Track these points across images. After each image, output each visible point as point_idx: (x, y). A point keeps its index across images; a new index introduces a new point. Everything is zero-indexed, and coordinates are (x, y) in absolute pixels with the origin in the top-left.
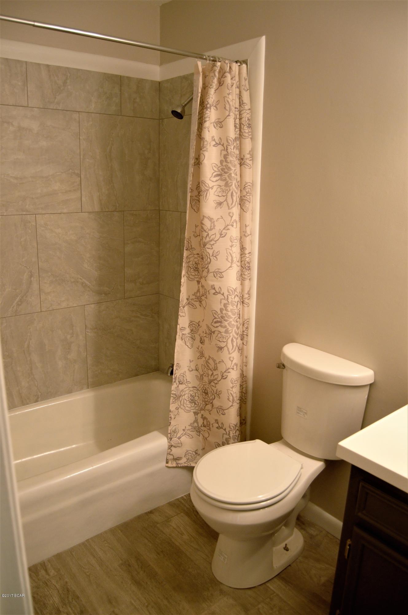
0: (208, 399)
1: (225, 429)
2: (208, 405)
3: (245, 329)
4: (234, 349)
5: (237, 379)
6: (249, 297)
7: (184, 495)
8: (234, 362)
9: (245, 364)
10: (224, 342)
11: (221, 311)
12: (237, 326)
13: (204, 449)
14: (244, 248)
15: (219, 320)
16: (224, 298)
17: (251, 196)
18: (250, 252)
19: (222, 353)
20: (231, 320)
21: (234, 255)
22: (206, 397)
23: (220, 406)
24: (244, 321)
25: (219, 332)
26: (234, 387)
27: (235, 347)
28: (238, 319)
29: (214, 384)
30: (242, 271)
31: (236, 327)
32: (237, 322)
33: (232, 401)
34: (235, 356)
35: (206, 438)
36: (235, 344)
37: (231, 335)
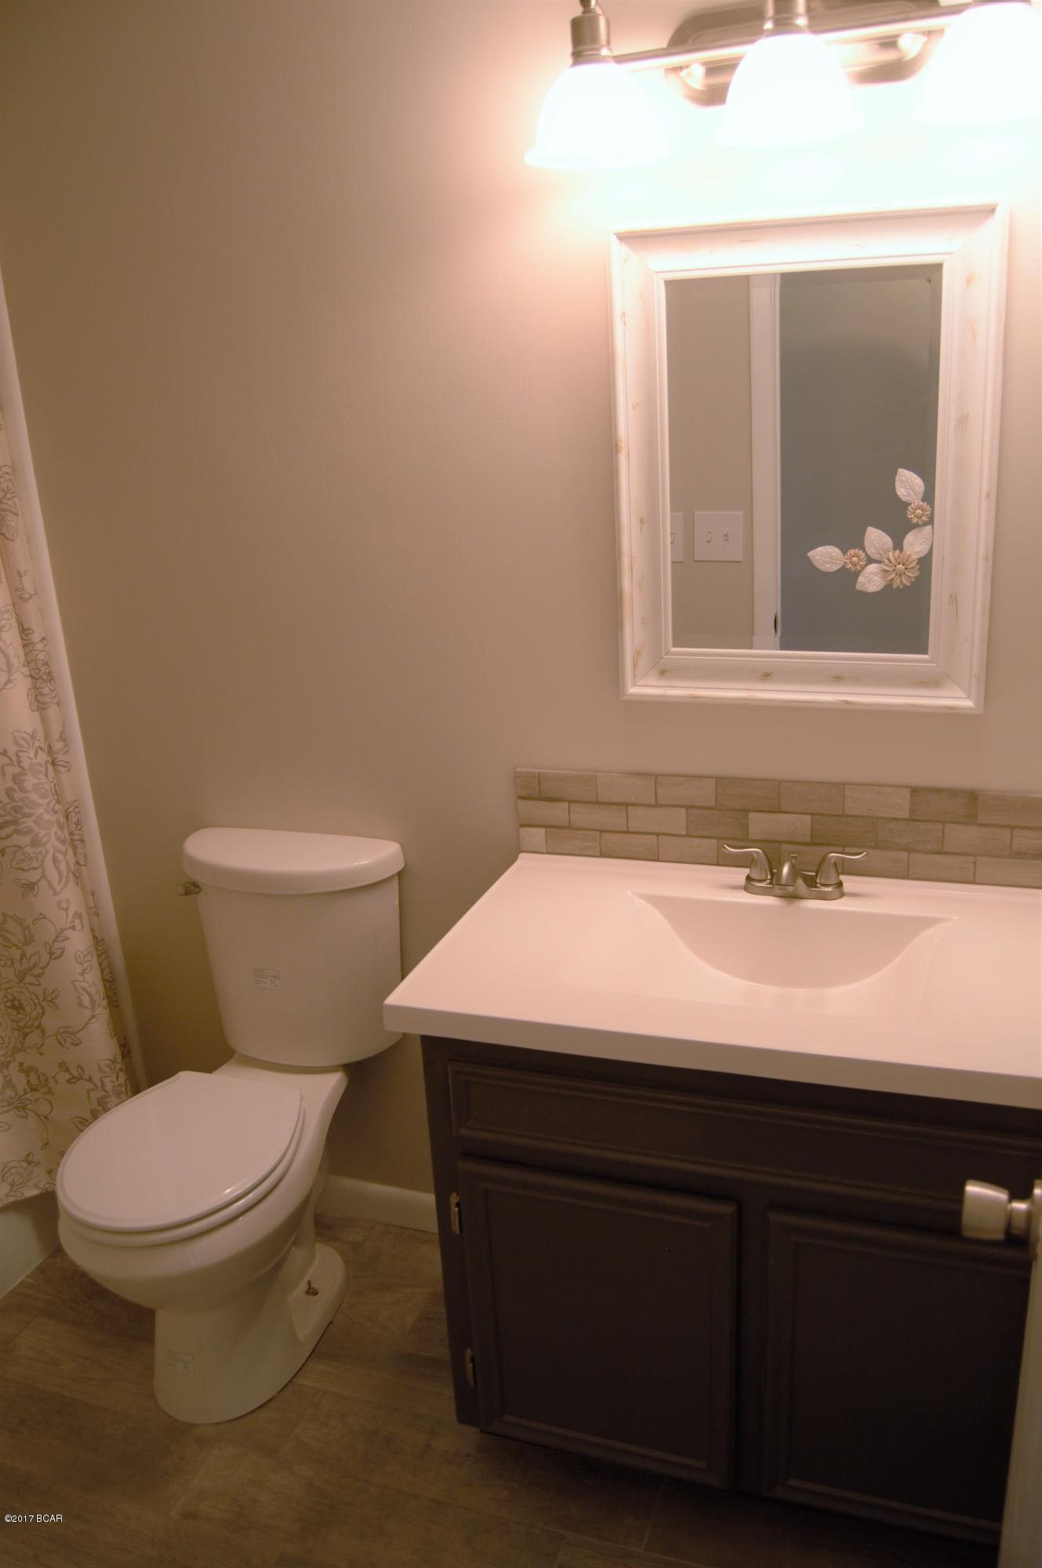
0: (27, 1019)
1: (90, 1077)
2: (30, 1036)
3: (75, 826)
4: (64, 880)
5: (90, 949)
6: (65, 746)
7: (25, 1275)
8: (71, 912)
9: (93, 910)
10: (35, 869)
11: (9, 797)
12: (58, 822)
13: (47, 1144)
14: (27, 629)
15: (8, 818)
16: (8, 761)
17: (16, 500)
18: (43, 636)
19: (35, 896)
20: (41, 810)
21: (11, 651)
22: (20, 1016)
23: (66, 1027)
24: (66, 807)
25: (16, 848)
26: (87, 971)
27: (65, 874)
28: (57, 805)
29: (34, 978)
30: (35, 687)
31: (55, 826)
32: (56, 813)
33: (90, 1007)
34: (71, 894)
35: (46, 1117)
36: (63, 867)
37: (49, 846)
